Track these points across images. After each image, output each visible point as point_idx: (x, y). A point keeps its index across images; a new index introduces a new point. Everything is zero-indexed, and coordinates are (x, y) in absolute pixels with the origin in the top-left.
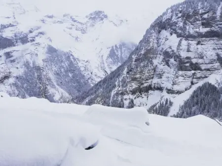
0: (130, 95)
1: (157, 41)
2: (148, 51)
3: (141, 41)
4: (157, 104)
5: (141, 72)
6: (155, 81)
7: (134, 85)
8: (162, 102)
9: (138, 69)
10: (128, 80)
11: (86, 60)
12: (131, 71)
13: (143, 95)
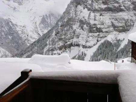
0: (58, 51)
1: (75, 13)
2: (70, 20)
3: (64, 12)
4: (76, 55)
5: (65, 34)
6: (75, 40)
7: (61, 44)
8: (79, 54)
9: (63, 32)
10: (56, 40)
11: (23, 25)
12: (58, 33)
13: (67, 50)
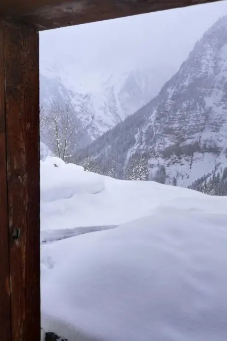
0: (160, 159)
1: (215, 63)
2: (197, 82)
4: (208, 176)
5: (183, 119)
6: (207, 135)
7: (169, 142)
8: (216, 173)
9: (178, 113)
10: (157, 132)
11: (84, 94)
12: (163, 116)
13: (183, 160)
